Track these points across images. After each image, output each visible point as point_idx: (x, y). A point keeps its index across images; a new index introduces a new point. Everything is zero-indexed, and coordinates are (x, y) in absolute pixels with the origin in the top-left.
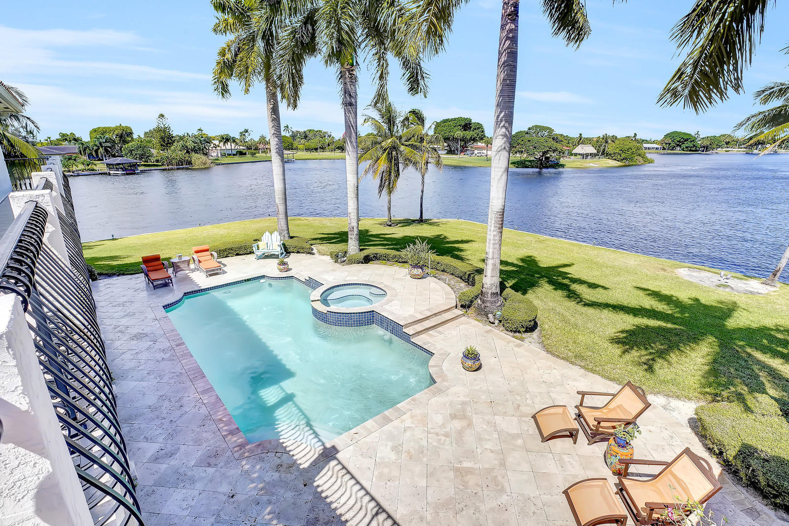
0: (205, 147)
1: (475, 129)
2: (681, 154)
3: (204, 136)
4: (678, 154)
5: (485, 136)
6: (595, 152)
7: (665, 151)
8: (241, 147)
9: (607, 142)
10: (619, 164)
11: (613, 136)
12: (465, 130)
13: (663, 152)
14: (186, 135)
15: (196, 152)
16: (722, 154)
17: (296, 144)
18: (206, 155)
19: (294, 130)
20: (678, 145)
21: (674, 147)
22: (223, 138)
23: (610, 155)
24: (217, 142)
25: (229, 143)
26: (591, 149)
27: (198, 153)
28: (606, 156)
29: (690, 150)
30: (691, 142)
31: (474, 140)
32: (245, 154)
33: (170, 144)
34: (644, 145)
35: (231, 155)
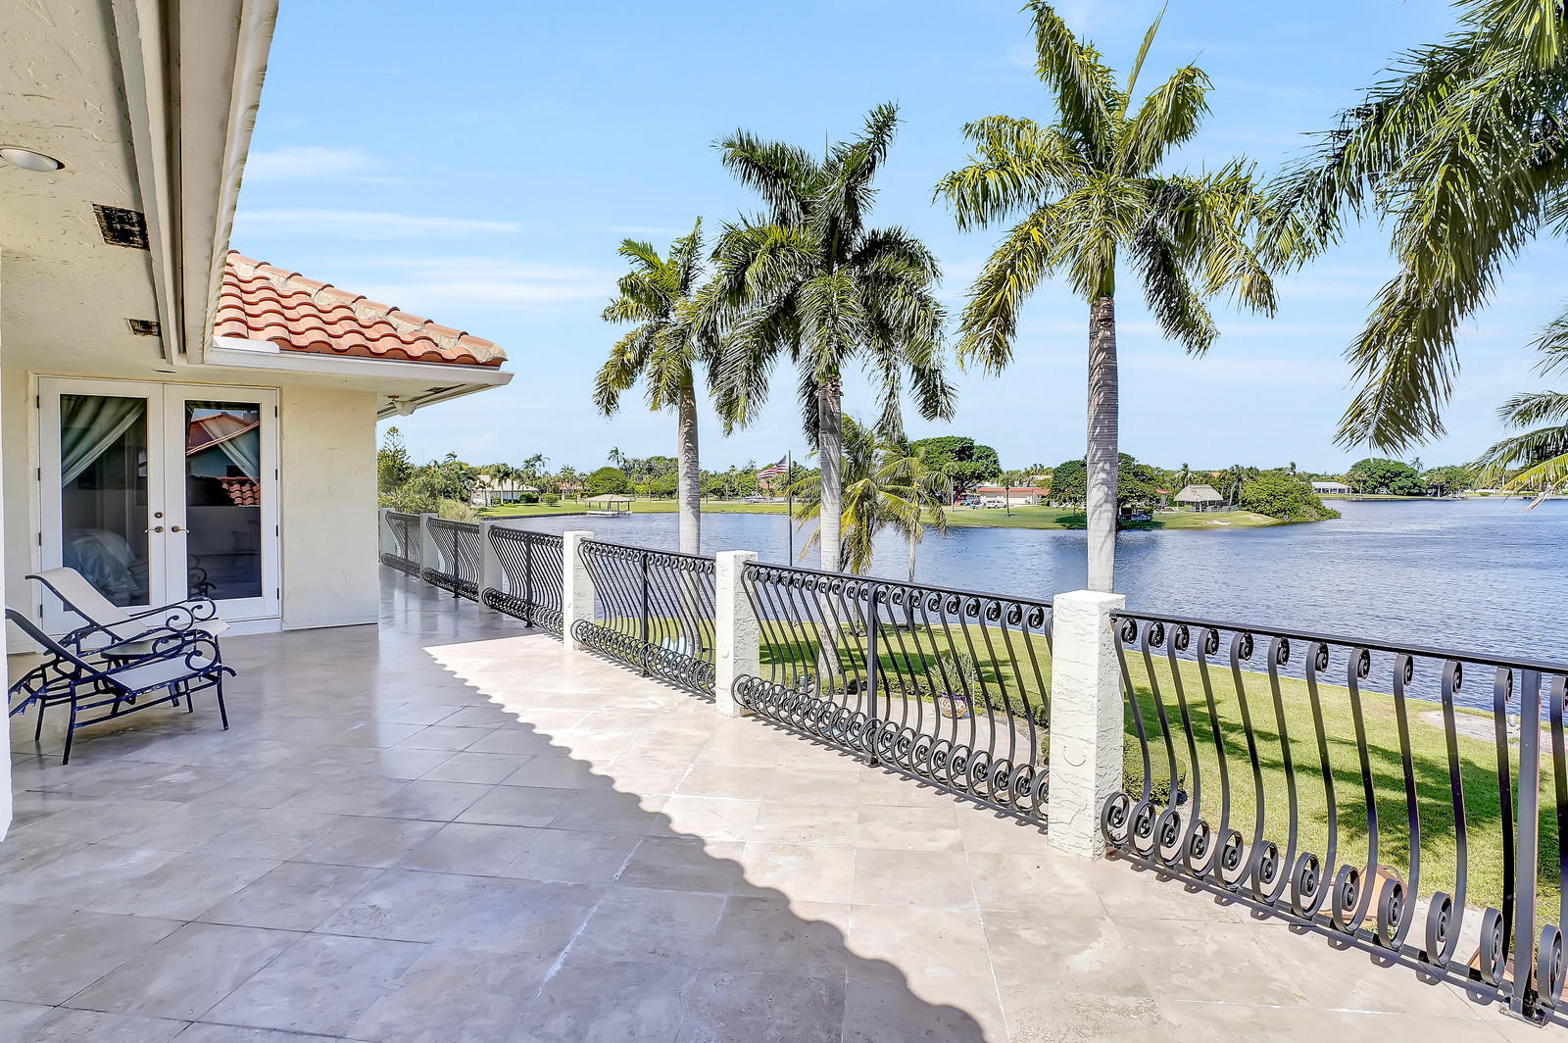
0: (465, 487)
1: (980, 458)
2: (1391, 500)
3: (464, 467)
4: (1386, 500)
5: (1000, 471)
6: (1220, 498)
7: (1360, 496)
8: (531, 488)
9: (1240, 480)
10: (1271, 520)
11: (1251, 468)
12: (961, 459)
13: (1355, 496)
14: (433, 464)
15: (447, 494)
16: (1475, 500)
17: (631, 483)
18: (466, 500)
19: (629, 456)
20: (1382, 484)
21: (1376, 487)
22: (499, 471)
23: (1249, 503)
24: (486, 479)
25: (509, 481)
26: (1212, 494)
27: (450, 497)
28: (1244, 506)
29: (1409, 494)
30: (1407, 477)
31: (980, 477)
32: (536, 500)
33: (401, 479)
34: (1313, 483)
35: (510, 501)
